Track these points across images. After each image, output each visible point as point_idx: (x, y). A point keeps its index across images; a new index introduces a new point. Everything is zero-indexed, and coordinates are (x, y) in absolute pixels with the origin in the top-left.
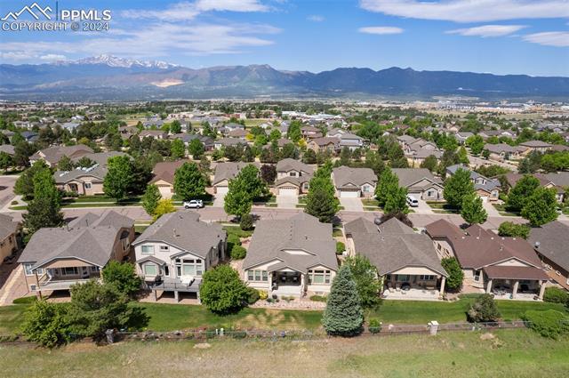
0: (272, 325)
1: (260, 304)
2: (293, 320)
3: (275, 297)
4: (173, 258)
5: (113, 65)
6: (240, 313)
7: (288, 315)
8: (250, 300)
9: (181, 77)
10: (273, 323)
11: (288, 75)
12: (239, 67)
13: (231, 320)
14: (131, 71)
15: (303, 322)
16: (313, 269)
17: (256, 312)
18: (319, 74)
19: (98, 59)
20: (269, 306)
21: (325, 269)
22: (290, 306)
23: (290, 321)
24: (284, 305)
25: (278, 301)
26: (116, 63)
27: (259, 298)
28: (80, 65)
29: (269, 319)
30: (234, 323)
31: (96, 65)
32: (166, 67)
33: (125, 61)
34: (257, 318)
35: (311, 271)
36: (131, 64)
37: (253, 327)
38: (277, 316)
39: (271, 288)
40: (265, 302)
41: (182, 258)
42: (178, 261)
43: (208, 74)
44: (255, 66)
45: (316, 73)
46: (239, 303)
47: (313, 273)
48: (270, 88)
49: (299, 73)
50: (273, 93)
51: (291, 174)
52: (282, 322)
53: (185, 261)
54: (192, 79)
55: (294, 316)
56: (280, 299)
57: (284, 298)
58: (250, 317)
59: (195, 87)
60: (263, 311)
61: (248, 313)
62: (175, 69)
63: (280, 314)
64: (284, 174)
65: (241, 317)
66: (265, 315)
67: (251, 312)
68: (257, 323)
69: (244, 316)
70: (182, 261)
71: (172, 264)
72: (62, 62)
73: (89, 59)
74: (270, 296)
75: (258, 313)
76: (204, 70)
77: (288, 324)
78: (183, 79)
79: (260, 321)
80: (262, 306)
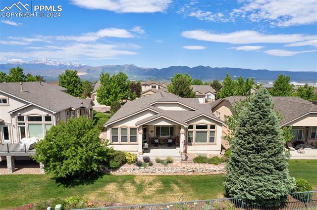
0: (145, 197)
1: (127, 170)
2: (176, 188)
3: (147, 160)
4: (14, 114)
5: (48, 64)
6: (97, 182)
7: (167, 182)
8: (112, 164)
9: (86, 70)
10: (147, 193)
11: (145, 70)
12: (118, 66)
13: (82, 192)
14: (58, 68)
15: (191, 191)
16: (195, 124)
17: (120, 180)
18: (161, 70)
19: (40, 61)
20: (139, 172)
21: (209, 123)
22: (169, 171)
23: (172, 190)
24: (160, 170)
25: (151, 165)
26: (51, 63)
27: (124, 162)
28: (29, 64)
29: (140, 188)
30: (85, 196)
31: (38, 64)
32: (78, 66)
33: (55, 62)
34: (121, 188)
35: (191, 127)
36: (58, 64)
37: (115, 201)
38: (151, 184)
39: (141, 150)
40: (133, 166)
41: (26, 114)
42: (21, 118)
43: (101, 69)
44: (127, 65)
45: (159, 69)
46: (95, 166)
47: (195, 130)
48: (135, 76)
49: (150, 69)
50: (137, 79)
51: (153, 87)
52: (160, 192)
53: (31, 119)
54: (92, 72)
55: (177, 183)
56: (154, 162)
57: (158, 161)
58: (111, 187)
59: (94, 76)
60: (131, 179)
61: (108, 182)
62: (83, 67)
63: (155, 181)
64: (147, 87)
65: (97, 188)
66: (134, 183)
67: (114, 180)
68: (121, 194)
69: (103, 186)
70: (26, 119)
71: (12, 123)
72: (19, 62)
73: (35, 61)
74: (140, 159)
75: (124, 182)
76: (99, 67)
77: (168, 194)
78: (87, 72)
79: (126, 193)
80: (129, 172)
